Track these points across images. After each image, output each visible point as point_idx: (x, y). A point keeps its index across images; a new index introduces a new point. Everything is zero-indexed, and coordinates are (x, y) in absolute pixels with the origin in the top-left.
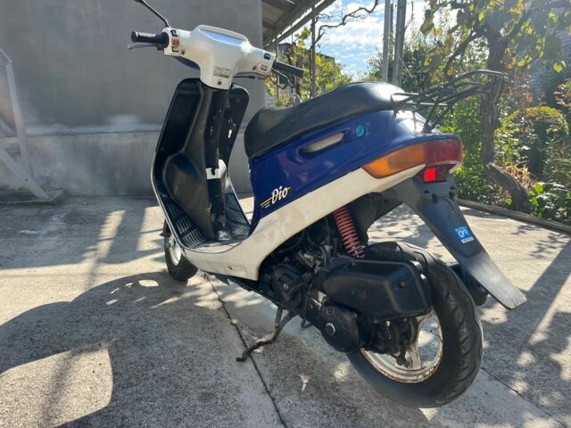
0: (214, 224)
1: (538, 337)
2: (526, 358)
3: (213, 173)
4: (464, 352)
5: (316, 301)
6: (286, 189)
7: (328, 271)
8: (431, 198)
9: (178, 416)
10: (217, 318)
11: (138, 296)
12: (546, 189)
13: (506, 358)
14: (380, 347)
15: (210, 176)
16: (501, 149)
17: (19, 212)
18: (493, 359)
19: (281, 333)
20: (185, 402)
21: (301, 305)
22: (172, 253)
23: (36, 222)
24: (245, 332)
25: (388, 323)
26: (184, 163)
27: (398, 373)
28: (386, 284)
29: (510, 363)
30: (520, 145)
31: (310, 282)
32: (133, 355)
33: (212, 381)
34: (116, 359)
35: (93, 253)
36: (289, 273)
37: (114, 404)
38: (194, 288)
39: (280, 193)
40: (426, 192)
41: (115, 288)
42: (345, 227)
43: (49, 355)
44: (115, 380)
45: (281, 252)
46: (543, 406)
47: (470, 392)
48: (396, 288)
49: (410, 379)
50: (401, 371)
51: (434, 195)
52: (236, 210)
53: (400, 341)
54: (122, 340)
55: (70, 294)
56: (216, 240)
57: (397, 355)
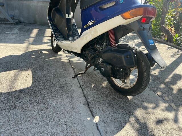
0: (68, 34)
1: (167, 80)
2: (162, 86)
3: (69, 16)
4: (144, 80)
5: (99, 61)
6: (93, 21)
7: (104, 51)
8: (143, 28)
9: (52, 91)
10: (67, 65)
11: (42, 56)
12: (179, 36)
13: (156, 85)
14: (118, 77)
15: (67, 17)
16: (167, 21)
17: (3, 26)
18: (152, 85)
19: (87, 71)
20: (55, 88)
21: (94, 62)
22: (53, 43)
23: (9, 29)
24: (75, 70)
25: (121, 70)
26: (59, 11)
27: (122, 86)
28: (123, 56)
29: (157, 87)
30: (173, 21)
31: (98, 55)
32: (39, 73)
33: (64, 83)
34: (34, 73)
35: (28, 41)
36: (91, 52)
37: (33, 86)
38: (60, 55)
39: (91, 23)
40: (141, 26)
41: (34, 52)
42: (112, 37)
43: (12, 70)
44: (33, 79)
45: (89, 44)
46: (165, 100)
47: (143, 93)
48: (126, 58)
49: (125, 88)
50: (123, 85)
51: (144, 28)
52: (76, 30)
53: (124, 76)
54: (36, 68)
55: (20, 53)
56: (68, 39)
57: (123, 80)
